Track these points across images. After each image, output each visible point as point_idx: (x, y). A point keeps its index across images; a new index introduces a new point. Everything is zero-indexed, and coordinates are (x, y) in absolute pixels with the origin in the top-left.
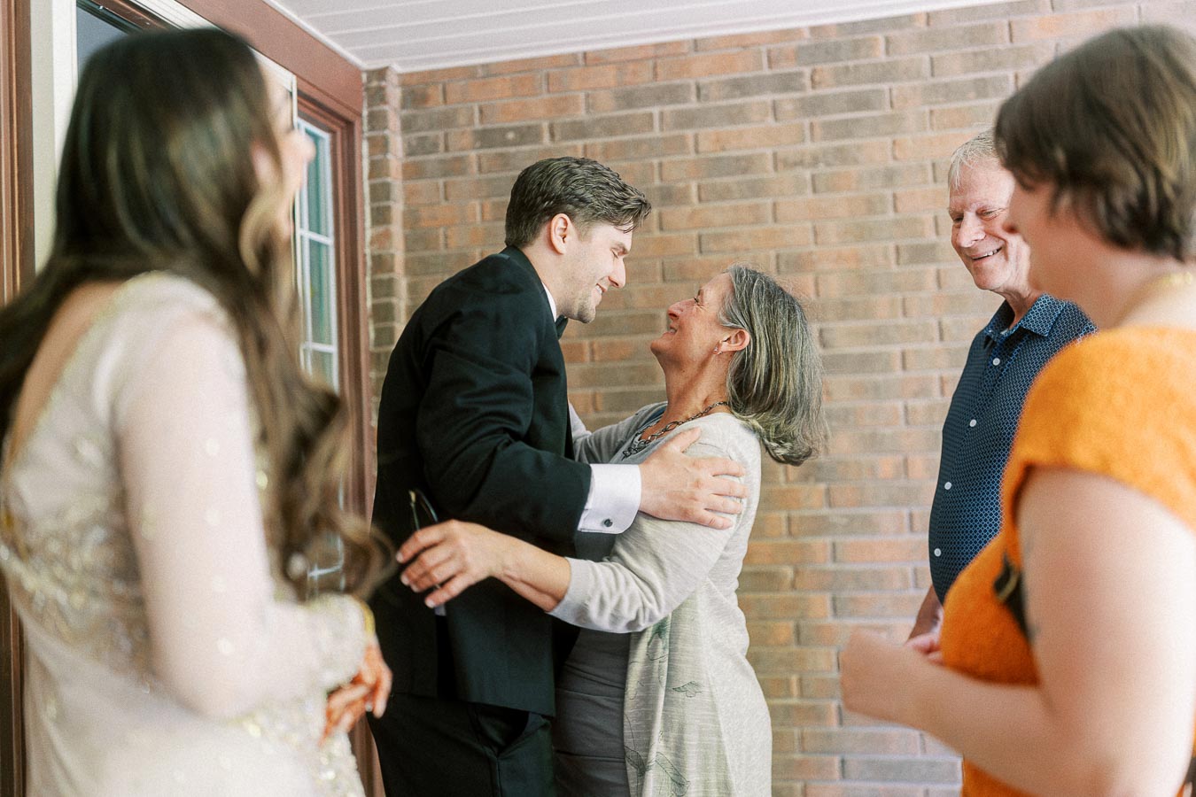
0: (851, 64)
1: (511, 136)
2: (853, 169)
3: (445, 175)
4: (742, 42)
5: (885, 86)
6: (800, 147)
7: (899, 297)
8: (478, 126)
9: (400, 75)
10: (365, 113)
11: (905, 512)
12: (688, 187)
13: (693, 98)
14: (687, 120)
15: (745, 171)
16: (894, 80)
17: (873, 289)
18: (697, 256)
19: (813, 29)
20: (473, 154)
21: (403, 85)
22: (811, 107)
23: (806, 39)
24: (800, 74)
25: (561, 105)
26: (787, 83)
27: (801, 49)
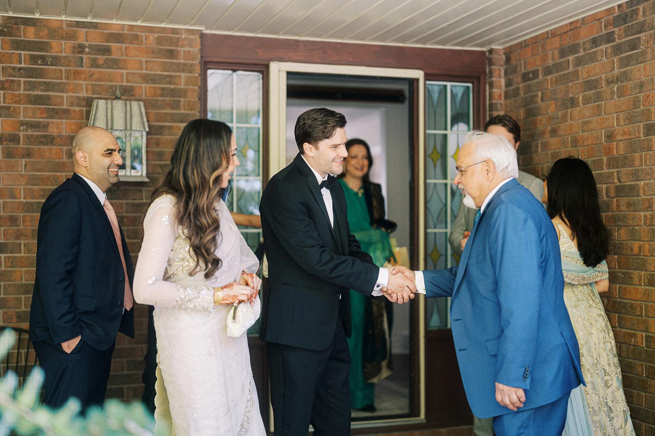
0: (630, 24)
1: (531, 75)
2: (629, 84)
3: (514, 97)
4: (596, 18)
5: (642, 35)
6: (613, 72)
7: (644, 153)
8: (523, 71)
9: (504, 49)
10: (487, 71)
11: (643, 273)
12: (579, 97)
13: (582, 51)
14: (579, 62)
15: (595, 87)
16: (644, 31)
17: (634, 151)
18: (581, 133)
19: (619, 6)
20: (521, 85)
21: (505, 54)
22: (617, 50)
23: (617, 12)
24: (613, 32)
25: (544, 59)
26: (609, 38)
27: (615, 18)
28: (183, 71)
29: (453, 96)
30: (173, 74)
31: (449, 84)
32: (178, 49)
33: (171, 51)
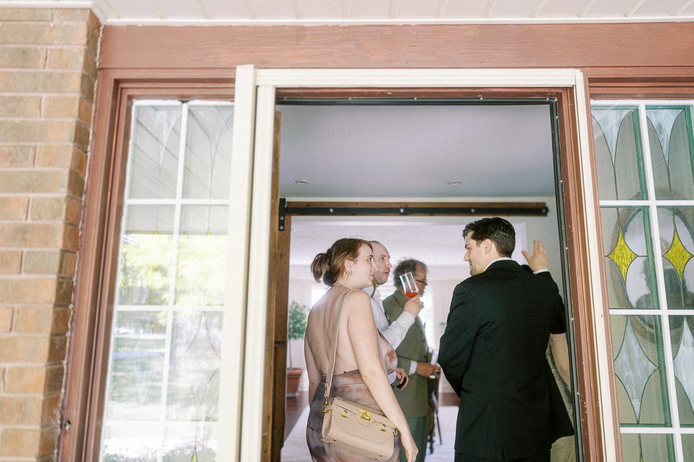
28: (45, 89)
29: (654, 132)
30: (22, 95)
31: (642, 104)
32: (39, 47)
33: (25, 52)
